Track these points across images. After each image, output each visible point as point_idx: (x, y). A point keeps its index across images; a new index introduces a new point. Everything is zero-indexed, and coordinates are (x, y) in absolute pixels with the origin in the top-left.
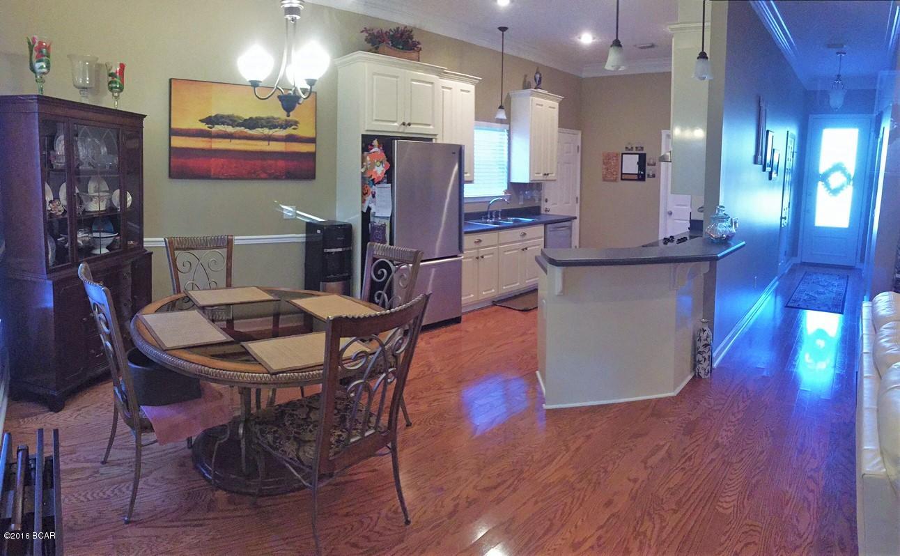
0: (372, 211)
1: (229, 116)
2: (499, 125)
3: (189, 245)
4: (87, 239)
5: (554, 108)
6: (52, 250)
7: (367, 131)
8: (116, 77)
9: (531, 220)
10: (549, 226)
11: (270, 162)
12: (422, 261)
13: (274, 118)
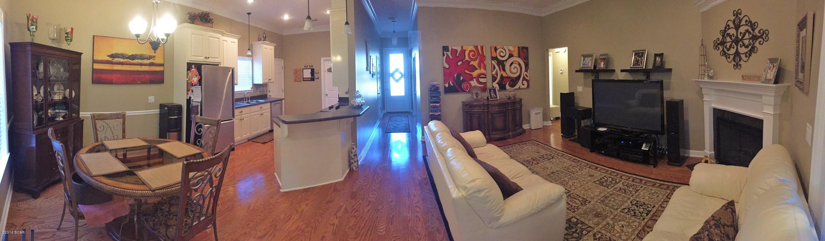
0: (191, 99)
1: (121, 54)
2: (248, 58)
3: (103, 118)
4: (53, 113)
5: (272, 49)
6: (36, 119)
7: (189, 61)
8: (69, 34)
9: (264, 101)
10: (272, 103)
11: (142, 76)
12: (222, 121)
13: (143, 55)
